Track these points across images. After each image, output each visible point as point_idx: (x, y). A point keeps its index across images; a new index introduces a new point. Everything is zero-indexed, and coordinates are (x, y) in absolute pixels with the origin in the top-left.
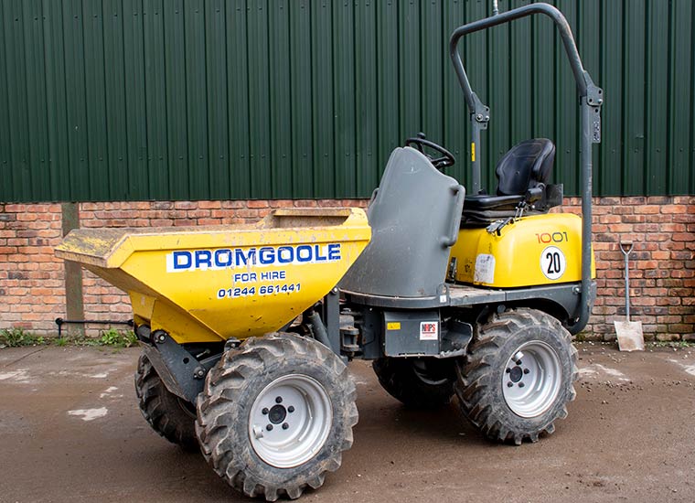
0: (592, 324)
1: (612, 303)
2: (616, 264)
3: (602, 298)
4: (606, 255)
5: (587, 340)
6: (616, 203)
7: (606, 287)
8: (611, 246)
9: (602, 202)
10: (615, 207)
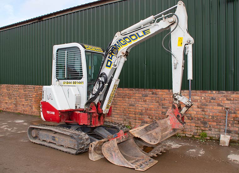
0: (215, 135)
1: (222, 128)
2: (224, 114)
3: (219, 126)
4: (220, 111)
5: (213, 140)
6: (224, 93)
7: (220, 122)
8: (222, 108)
9: (219, 92)
10: (224, 94)
